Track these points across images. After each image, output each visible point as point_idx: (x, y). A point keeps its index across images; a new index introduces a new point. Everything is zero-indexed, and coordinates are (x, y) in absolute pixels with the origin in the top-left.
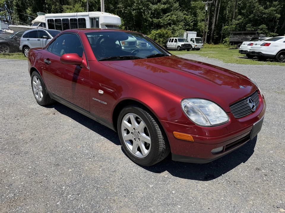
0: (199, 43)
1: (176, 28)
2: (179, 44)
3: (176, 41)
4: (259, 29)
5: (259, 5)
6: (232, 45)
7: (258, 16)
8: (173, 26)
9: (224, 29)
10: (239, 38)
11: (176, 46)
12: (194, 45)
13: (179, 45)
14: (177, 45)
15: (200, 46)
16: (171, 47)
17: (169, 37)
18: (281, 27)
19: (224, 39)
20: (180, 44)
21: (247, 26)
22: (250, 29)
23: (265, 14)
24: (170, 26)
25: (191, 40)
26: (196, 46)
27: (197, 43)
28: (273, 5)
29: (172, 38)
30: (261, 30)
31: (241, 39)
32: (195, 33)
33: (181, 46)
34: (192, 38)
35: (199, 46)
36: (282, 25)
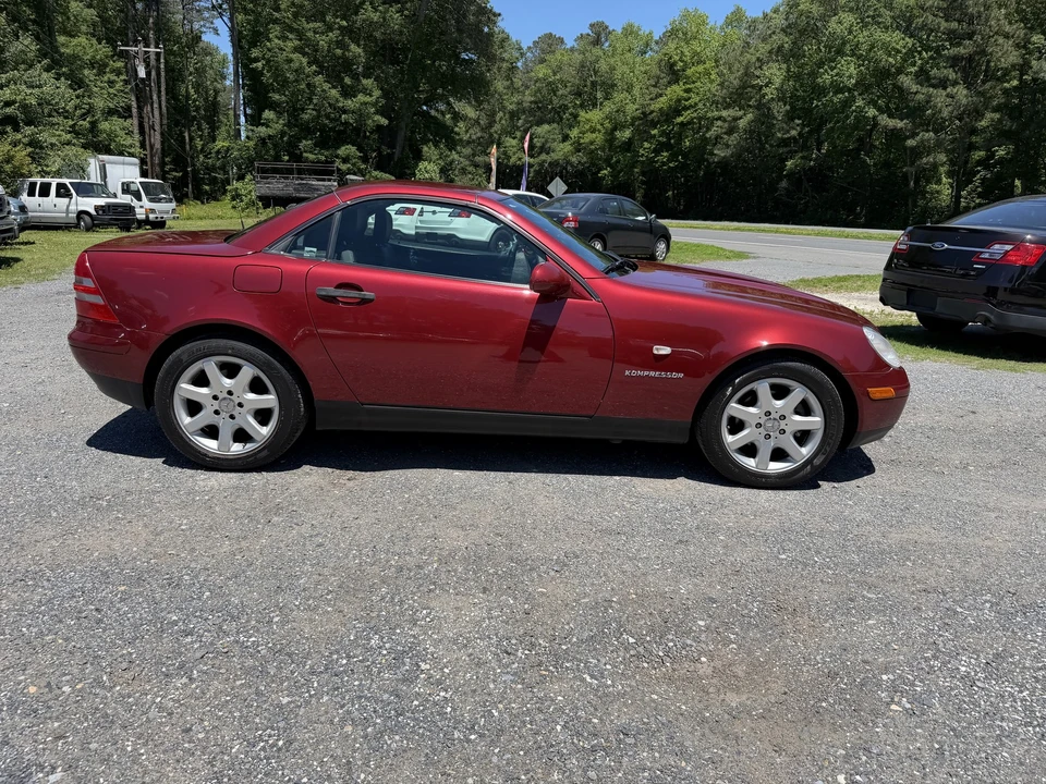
0: (159, 201)
1: (45, 137)
2: (82, 205)
3: (63, 191)
4: (337, 157)
5: (325, 81)
6: (266, 206)
7: (328, 116)
8: (29, 130)
9: (218, 152)
10: (287, 186)
11: (67, 211)
12: (143, 210)
13: (80, 208)
14: (72, 208)
15: (167, 212)
16: (40, 217)
17: (22, 175)
18: (394, 153)
19: (228, 187)
20: (89, 204)
21: (301, 146)
22: (314, 156)
23: (345, 112)
24: (16, 129)
25: (126, 189)
26: (153, 211)
27: (151, 200)
28: (360, 87)
29: (39, 180)
30: (345, 160)
31: (295, 189)
32: (135, 165)
33: (93, 212)
34: (125, 180)
35: (160, 212)
36: (395, 148)
